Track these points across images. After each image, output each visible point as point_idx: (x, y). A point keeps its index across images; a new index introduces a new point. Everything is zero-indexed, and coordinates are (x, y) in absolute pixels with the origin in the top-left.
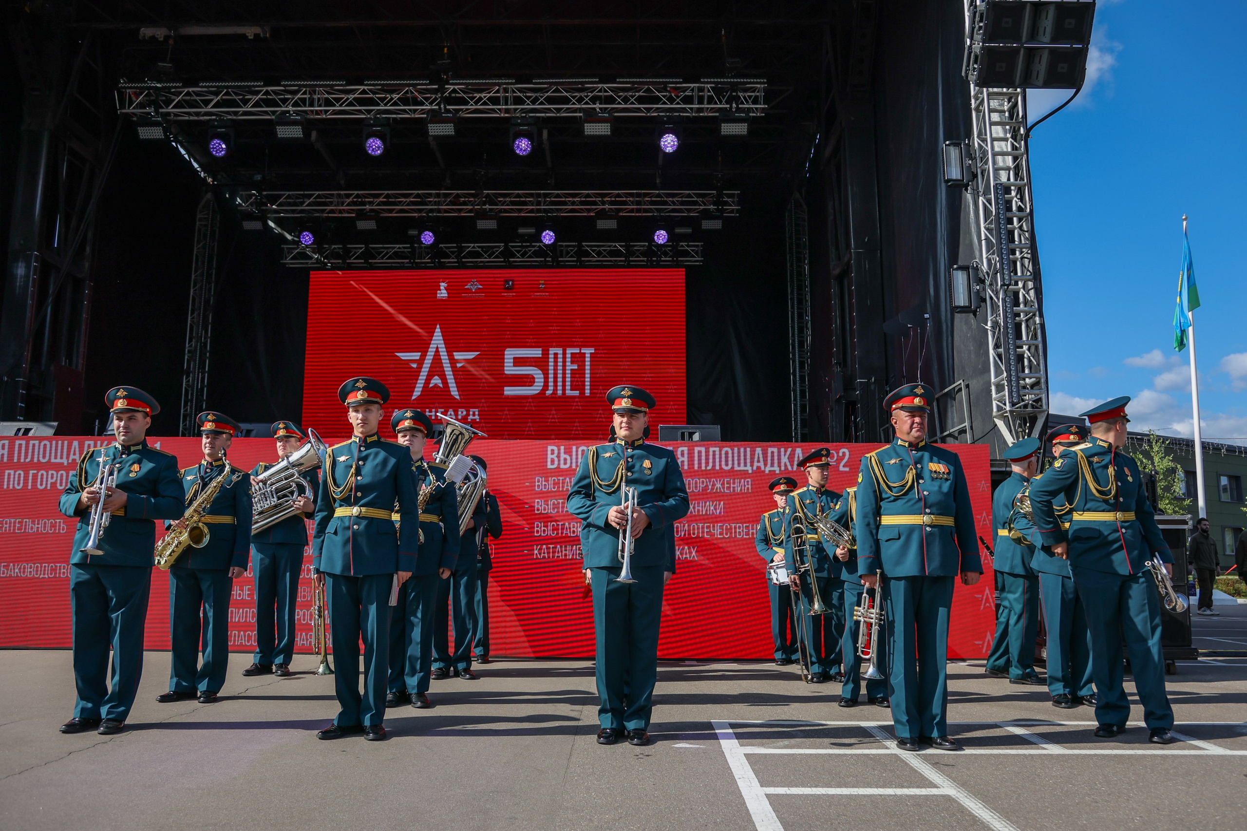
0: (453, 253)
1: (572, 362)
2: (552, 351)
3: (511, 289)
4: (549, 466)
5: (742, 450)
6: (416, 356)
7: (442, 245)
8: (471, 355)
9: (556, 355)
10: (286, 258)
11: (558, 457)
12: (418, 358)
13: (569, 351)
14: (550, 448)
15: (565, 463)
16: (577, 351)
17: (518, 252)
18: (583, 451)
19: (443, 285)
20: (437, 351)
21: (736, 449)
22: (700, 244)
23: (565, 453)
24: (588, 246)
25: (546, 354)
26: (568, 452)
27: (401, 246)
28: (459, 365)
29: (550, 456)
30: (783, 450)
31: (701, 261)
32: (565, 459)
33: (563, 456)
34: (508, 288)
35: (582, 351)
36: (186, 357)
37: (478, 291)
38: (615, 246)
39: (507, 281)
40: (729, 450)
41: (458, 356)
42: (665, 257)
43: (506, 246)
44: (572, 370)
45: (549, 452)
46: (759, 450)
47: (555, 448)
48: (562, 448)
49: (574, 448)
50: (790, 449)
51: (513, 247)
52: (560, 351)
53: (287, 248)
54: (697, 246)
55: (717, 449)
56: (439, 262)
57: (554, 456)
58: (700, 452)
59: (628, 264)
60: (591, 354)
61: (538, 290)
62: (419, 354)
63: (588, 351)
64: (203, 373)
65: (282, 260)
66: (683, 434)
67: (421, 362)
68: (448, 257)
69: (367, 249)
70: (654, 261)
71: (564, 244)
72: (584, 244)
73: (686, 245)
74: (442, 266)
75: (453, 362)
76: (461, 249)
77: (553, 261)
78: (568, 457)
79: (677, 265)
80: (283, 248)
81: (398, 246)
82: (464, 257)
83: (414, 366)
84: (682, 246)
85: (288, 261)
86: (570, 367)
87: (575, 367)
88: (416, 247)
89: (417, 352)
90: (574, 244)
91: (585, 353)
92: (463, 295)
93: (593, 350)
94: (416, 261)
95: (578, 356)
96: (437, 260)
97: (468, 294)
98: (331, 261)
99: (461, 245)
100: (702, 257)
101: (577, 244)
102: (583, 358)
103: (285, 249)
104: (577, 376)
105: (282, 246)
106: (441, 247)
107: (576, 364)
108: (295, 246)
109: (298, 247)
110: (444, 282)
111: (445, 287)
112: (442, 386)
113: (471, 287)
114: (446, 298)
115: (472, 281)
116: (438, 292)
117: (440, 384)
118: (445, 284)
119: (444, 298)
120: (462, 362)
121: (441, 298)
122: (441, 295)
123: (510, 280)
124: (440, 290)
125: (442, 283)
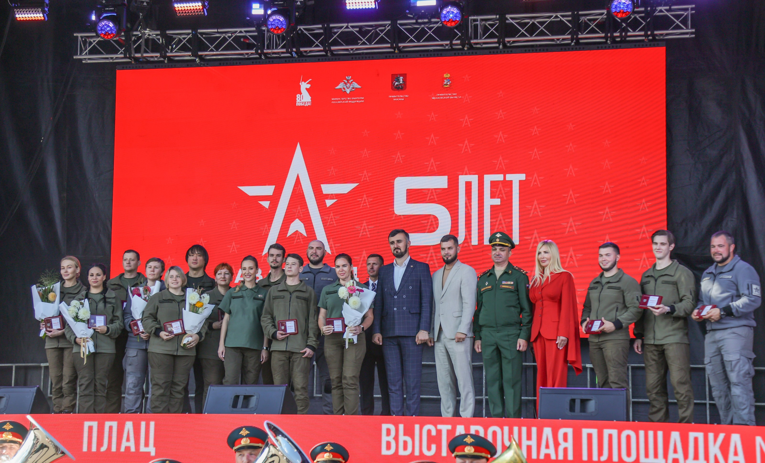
0: (317, 36)
1: (493, 196)
2: (463, 179)
3: (402, 89)
4: (384, 452)
5: (651, 433)
6: (268, 190)
7: (302, 27)
8: (345, 188)
9: (468, 185)
10: (81, 53)
11: (396, 438)
12: (271, 193)
13: (488, 179)
14: (385, 427)
15: (405, 448)
16: (499, 177)
17: (411, 31)
18: (429, 431)
19: (304, 86)
20: (298, 182)
21: (642, 433)
22: (690, 7)
23: (405, 434)
24: (512, 19)
25: (453, 183)
26: (409, 432)
27: (243, 30)
28: (329, 203)
29: (385, 439)
30: (711, 436)
31: (692, 33)
32: (405, 443)
33: (402, 438)
34: (397, 88)
35: (507, 179)
37: (355, 93)
38: (557, 17)
39: (395, 77)
40: (632, 434)
41: (327, 189)
42: (634, 30)
43: (394, 25)
44: (492, 207)
45: (384, 432)
46: (675, 436)
47: (392, 427)
48: (401, 427)
49: (417, 427)
50: (722, 436)
51: (401, 25)
52: (474, 179)
53: (82, 37)
54: (686, 10)
55: (614, 432)
56: (299, 53)
57: (391, 439)
58: (590, 436)
59: (577, 43)
60: (520, 181)
61: (443, 89)
62: (273, 187)
63: (516, 178)
65: (77, 54)
66: (573, 401)
67: (274, 199)
68: (310, 44)
69: (195, 36)
70: (617, 37)
71: (479, 18)
72: (508, 16)
73: (667, 10)
74: (302, 58)
75: (320, 197)
76: (328, 32)
77: (463, 45)
78: (408, 439)
79: (655, 41)
80: (77, 37)
81: (239, 30)
82: (335, 43)
83: (266, 204)
84: (661, 11)
85: (83, 56)
86: (489, 202)
87: (497, 202)
88: (264, 31)
89: (270, 184)
90: (494, 17)
91: (511, 182)
92: (333, 99)
93: (523, 177)
94: (265, 51)
95: (501, 186)
96: (294, 50)
97: (340, 97)
98: (145, 55)
99: (328, 25)
100: (692, 28)
101: (498, 16)
102: (509, 189)
103: (79, 38)
104: (500, 216)
105: (75, 35)
106: (300, 29)
107: (498, 198)
108: (93, 34)
109: (97, 36)
110: (305, 82)
111: (307, 89)
112: (305, 234)
113: (345, 87)
114: (309, 104)
115: (346, 79)
116: (298, 96)
117: (303, 231)
118: (307, 83)
119: (306, 105)
120: (334, 199)
121: (302, 105)
122: (302, 101)
123: (401, 75)
124: (301, 94)
125: (303, 82)
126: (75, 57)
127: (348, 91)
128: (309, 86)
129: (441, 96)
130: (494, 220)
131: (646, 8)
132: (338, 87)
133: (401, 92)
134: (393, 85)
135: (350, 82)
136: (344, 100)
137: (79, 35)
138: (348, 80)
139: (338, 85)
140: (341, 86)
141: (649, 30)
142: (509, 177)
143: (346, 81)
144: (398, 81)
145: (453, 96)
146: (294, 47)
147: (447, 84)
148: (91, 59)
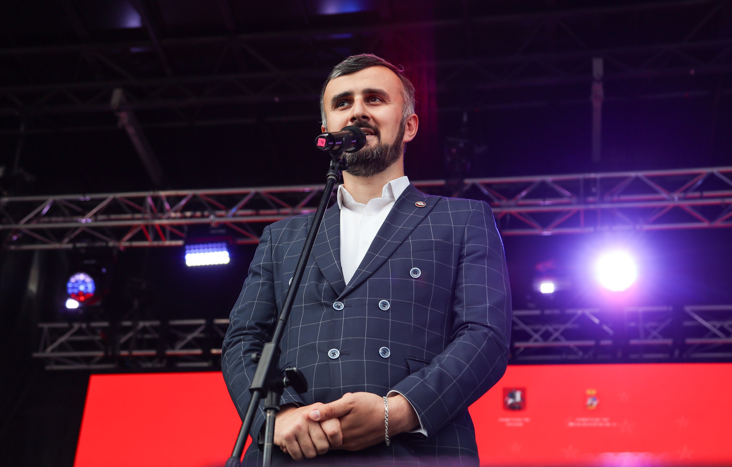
3: (520, 409)
10: (44, 349)
34: (514, 408)
39: (509, 392)
53: (49, 328)
61: (586, 412)
65: (37, 351)
69: (209, 328)
80: (43, 329)
85: (48, 353)
90: (665, 308)
98: (136, 353)
101: (670, 308)
103: (46, 331)
105: (41, 325)
108: (65, 325)
109: (71, 328)
123: (518, 389)
126: (36, 355)
129: (584, 422)
133: (518, 413)
134: (505, 403)
137: (47, 326)
144: (513, 396)
145: (605, 422)
147: (591, 405)
148: (58, 362)
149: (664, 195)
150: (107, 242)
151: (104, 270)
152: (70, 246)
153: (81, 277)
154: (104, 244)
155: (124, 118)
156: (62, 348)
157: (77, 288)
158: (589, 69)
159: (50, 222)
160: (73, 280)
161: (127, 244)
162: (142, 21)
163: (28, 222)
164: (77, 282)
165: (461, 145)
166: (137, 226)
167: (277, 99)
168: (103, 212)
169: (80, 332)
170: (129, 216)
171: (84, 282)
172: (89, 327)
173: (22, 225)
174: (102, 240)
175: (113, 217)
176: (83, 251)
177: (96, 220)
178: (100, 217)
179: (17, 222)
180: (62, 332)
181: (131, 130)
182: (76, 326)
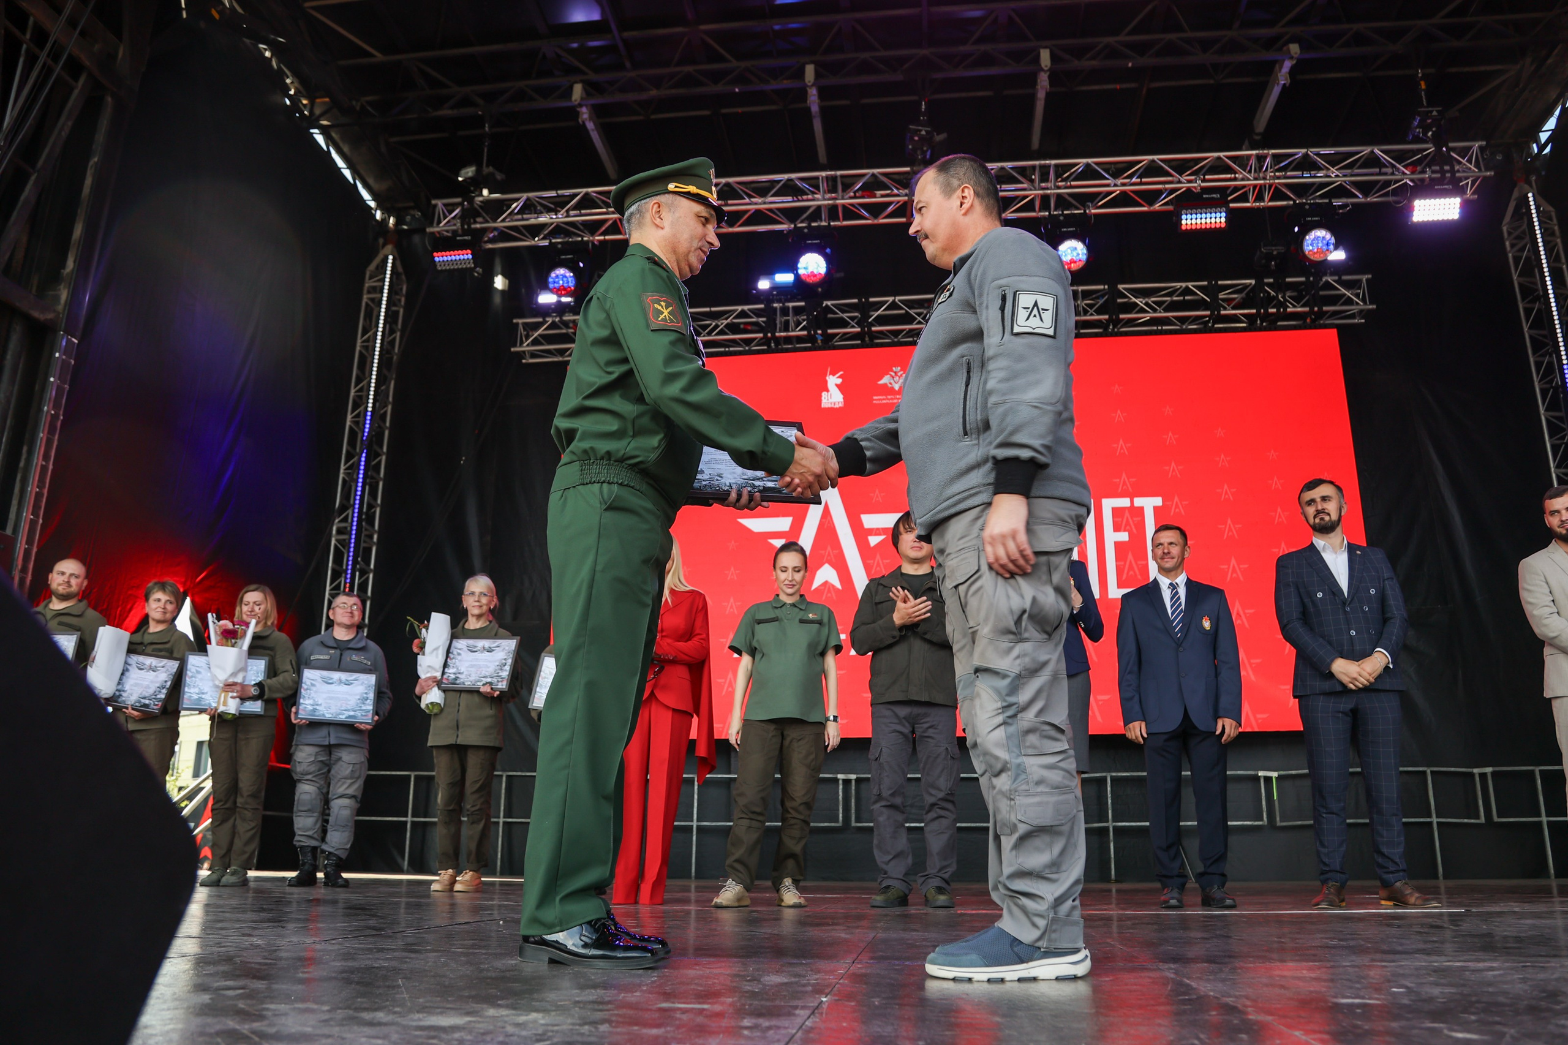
0: (852, 316)
1: (1117, 528)
6: (782, 524)
7: (829, 303)
10: (522, 343)
12: (786, 528)
16: (1124, 502)
19: (833, 381)
20: (827, 515)
22: (1365, 277)
24: (1128, 289)
27: (746, 307)
28: (873, 541)
35: (1136, 504)
36: (333, 542)
38: (1188, 288)
41: (871, 520)
44: (1118, 545)
53: (523, 323)
54: (1360, 282)
56: (825, 336)
60: (1156, 508)
62: (789, 519)
63: (1149, 504)
64: (363, 573)
65: (515, 345)
67: (792, 536)
68: (843, 324)
71: (1080, 288)
72: (1121, 287)
73: (1337, 281)
74: (828, 343)
76: (867, 308)
80: (517, 324)
81: (740, 307)
82: (876, 324)
84: (1329, 282)
85: (525, 348)
86: (1113, 537)
87: (1124, 536)
88: (776, 308)
89: (784, 515)
90: (1102, 287)
91: (1142, 509)
92: (875, 398)
93: (1158, 501)
94: (777, 334)
95: (1127, 514)
96: (819, 332)
97: (886, 395)
99: (867, 299)
100: (1371, 303)
101: (1106, 287)
102: (1139, 519)
103: (521, 327)
104: (1130, 557)
105: (515, 321)
106: (827, 305)
107: (1125, 531)
108: (540, 320)
109: (545, 322)
110: (834, 375)
111: (837, 385)
112: (838, 585)
113: (892, 381)
114: (841, 405)
115: (892, 371)
116: (824, 394)
117: (837, 584)
118: (839, 377)
119: (837, 406)
120: (880, 535)
121: (830, 406)
122: (830, 401)
124: (828, 391)
125: (831, 376)
126: (512, 349)
127: (897, 387)
128: (839, 381)
130: (1122, 563)
131: (1308, 279)
132: (881, 382)
135: (899, 374)
136: (892, 399)
137: (520, 321)
138: (896, 373)
139: (881, 378)
140: (885, 380)
141: (1316, 306)
142: (1139, 502)
143: (893, 374)
146: (819, 329)
148: (533, 355)
149: (1111, 181)
150: (582, 237)
151: (581, 265)
152: (546, 243)
153: (561, 271)
154: (580, 239)
155: (585, 113)
156: (535, 342)
157: (558, 283)
158: (1037, 59)
159: (523, 219)
160: (553, 275)
161: (602, 238)
162: (603, 13)
163: (503, 220)
164: (557, 276)
165: (923, 133)
166: (612, 219)
167: (737, 90)
168: (575, 208)
169: (553, 326)
170: (604, 210)
171: (564, 276)
172: (562, 321)
173: (498, 224)
174: (579, 236)
175: (583, 211)
176: (560, 246)
177: (568, 216)
178: (572, 213)
179: (495, 220)
180: (537, 326)
181: (590, 126)
182: (550, 320)
